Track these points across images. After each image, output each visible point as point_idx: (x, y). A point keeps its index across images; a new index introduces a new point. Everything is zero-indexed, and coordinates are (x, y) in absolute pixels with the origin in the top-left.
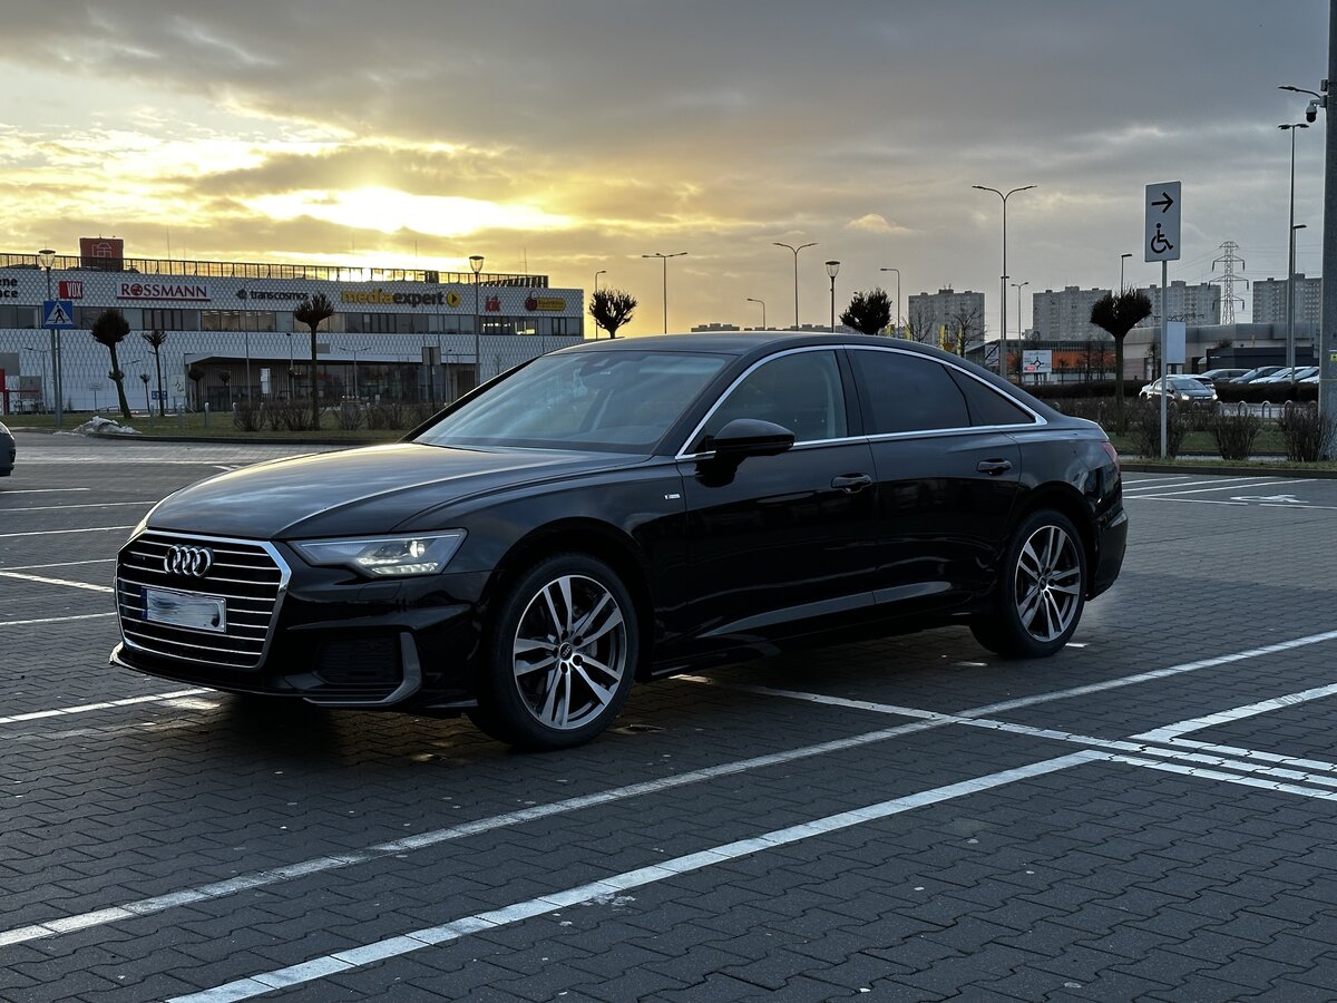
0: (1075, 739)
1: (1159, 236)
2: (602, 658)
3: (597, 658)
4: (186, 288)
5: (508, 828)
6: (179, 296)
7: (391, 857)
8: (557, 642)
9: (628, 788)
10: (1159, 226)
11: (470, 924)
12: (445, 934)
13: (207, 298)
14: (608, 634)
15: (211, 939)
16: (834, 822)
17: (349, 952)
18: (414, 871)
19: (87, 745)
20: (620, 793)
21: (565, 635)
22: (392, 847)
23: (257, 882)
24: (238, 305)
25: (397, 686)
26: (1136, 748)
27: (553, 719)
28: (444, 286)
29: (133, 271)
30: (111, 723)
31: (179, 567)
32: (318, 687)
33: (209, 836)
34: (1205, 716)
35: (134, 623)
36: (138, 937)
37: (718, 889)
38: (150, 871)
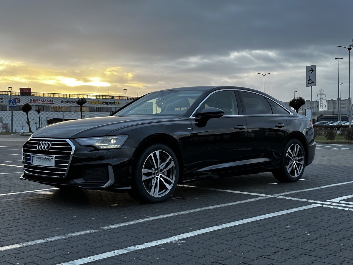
0: (310, 201)
1: (310, 80)
2: (168, 176)
3: (167, 176)
4: (47, 100)
5: (142, 223)
6: (45, 102)
7: (106, 230)
8: (155, 170)
9: (178, 213)
10: (310, 77)
11: (132, 248)
12: (125, 251)
13: (53, 103)
14: (170, 169)
15: (48, 253)
16: (243, 221)
17: (93, 256)
18: (114, 234)
19: (12, 202)
20: (175, 214)
21: (158, 168)
22: (106, 228)
23: (63, 237)
24: (61, 105)
25: (108, 182)
26: (330, 203)
27: (154, 194)
28: (116, 100)
29: (33, 96)
30: (20, 197)
31: (41, 148)
32: (82, 183)
33: (48, 225)
34: (347, 196)
35: (28, 166)
36: (24, 252)
37: (211, 239)
38: (29, 234)
